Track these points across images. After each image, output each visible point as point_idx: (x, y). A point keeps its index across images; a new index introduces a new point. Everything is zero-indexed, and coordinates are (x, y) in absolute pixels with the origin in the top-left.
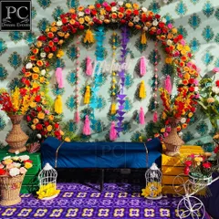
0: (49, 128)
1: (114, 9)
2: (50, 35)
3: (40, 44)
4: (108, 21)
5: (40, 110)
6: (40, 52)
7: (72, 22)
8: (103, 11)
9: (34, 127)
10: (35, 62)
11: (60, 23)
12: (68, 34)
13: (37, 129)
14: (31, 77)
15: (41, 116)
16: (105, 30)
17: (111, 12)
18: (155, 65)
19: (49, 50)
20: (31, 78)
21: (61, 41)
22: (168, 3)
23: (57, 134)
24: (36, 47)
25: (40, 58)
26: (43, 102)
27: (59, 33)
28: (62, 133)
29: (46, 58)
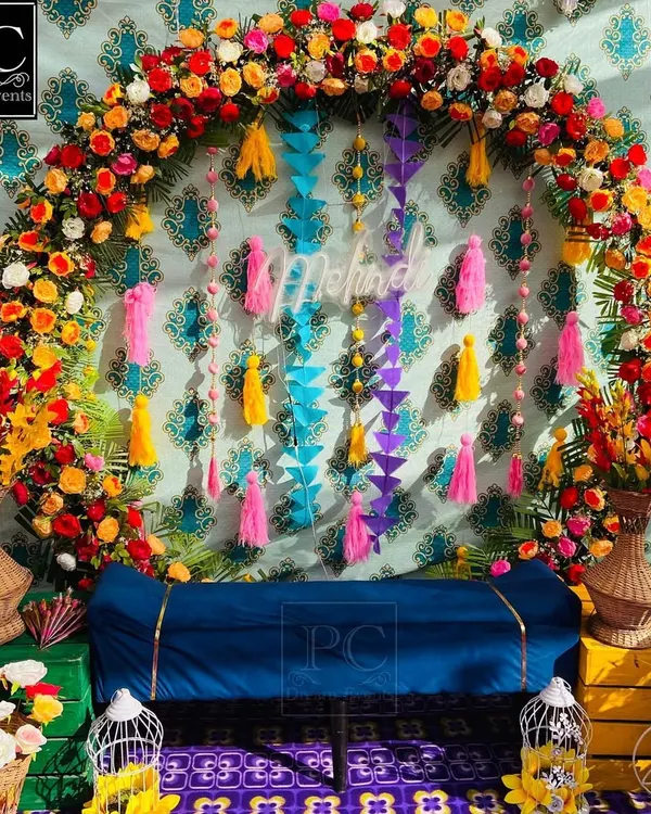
0: (108, 529)
1: (367, 32)
2: (101, 141)
3: (59, 180)
4: (339, 84)
5: (66, 456)
6: (59, 216)
7: (193, 86)
8: (319, 42)
9: (44, 525)
10: (41, 260)
11: (140, 91)
12: (173, 141)
13: (55, 534)
14: (25, 321)
15: (72, 480)
16: (323, 126)
17: (353, 47)
18: (514, 271)
19: (94, 209)
20: (24, 326)
21: (147, 171)
22: (575, 16)
23: (140, 549)
24: (40, 192)
25: (60, 242)
26: (77, 423)
27: (137, 134)
28: (157, 546)
29: (86, 240)
